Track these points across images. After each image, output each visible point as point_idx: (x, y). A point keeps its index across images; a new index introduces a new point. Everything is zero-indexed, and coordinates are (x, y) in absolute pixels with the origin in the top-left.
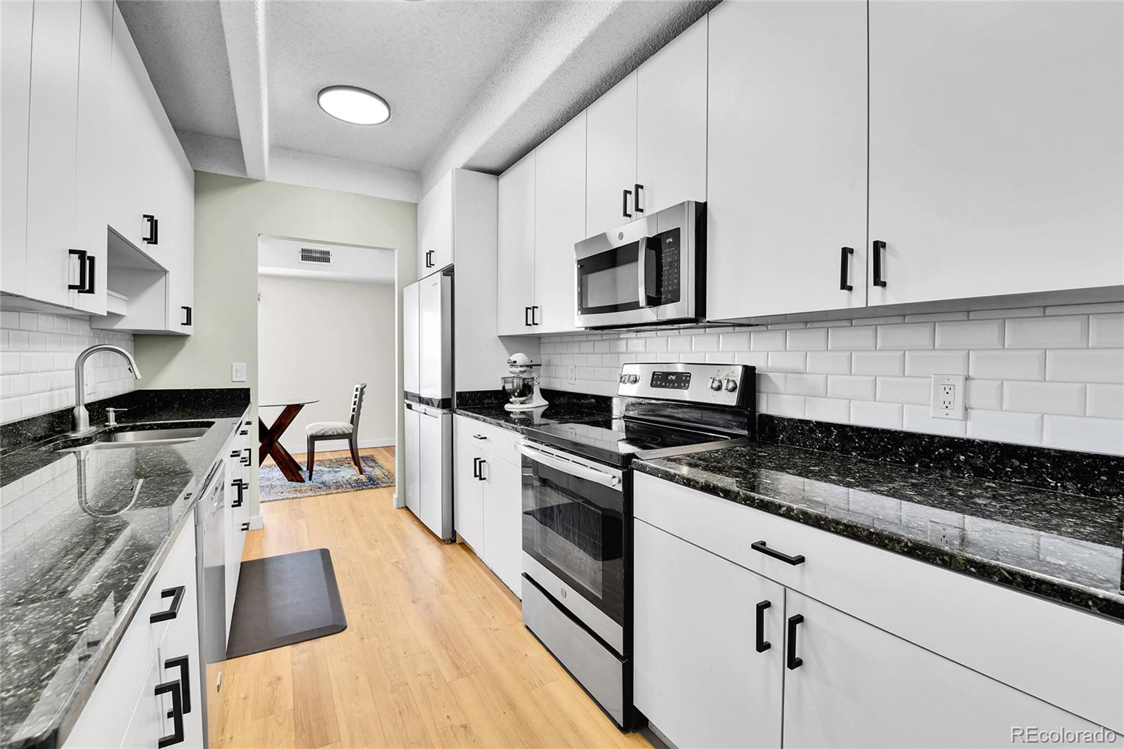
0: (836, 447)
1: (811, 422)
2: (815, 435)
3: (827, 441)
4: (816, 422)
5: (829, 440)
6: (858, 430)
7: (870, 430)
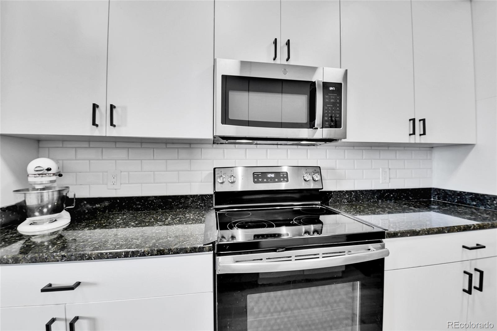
0: (354, 200)
1: (344, 191)
2: (346, 197)
3: (350, 199)
4: (346, 191)
5: (351, 197)
6: (361, 192)
7: (366, 191)
